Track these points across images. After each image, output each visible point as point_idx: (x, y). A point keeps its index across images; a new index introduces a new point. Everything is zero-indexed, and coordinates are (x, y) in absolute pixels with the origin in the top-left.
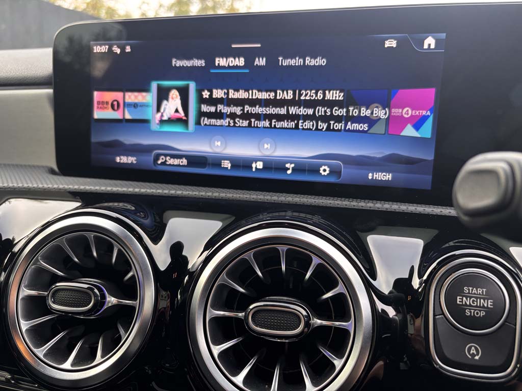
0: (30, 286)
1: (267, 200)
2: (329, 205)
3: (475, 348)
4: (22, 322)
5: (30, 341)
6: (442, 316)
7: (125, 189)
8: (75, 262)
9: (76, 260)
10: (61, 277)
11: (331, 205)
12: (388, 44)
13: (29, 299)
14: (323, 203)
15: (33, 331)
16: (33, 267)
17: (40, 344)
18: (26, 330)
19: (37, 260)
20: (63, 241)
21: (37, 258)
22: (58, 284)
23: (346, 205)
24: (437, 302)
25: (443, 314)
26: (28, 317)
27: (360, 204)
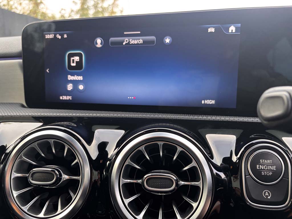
0: (17, 171)
1: (148, 117)
2: (182, 119)
3: (268, 192)
4: (14, 192)
5: (19, 202)
6: (249, 176)
7: (67, 114)
8: (42, 156)
9: (43, 155)
10: (35, 165)
11: (183, 119)
12: (210, 30)
13: (17, 178)
14: (179, 117)
15: (20, 196)
16: (19, 160)
17: (25, 204)
18: (17, 196)
19: (21, 157)
20: (35, 145)
21: (21, 155)
22: (34, 170)
23: (192, 118)
24: (246, 169)
25: (250, 175)
26: (17, 189)
27: (199, 117)
